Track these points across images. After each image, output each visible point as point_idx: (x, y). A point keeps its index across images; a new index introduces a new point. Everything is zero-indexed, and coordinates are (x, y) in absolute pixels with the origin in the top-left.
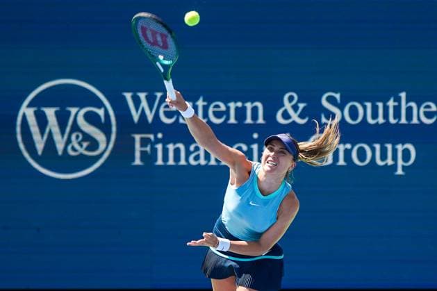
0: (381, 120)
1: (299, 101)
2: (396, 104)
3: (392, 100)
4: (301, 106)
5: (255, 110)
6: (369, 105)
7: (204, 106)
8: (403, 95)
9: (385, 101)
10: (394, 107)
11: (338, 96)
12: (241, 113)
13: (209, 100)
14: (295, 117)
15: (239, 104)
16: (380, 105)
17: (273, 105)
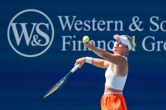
7: (95, 22)
15: (112, 22)
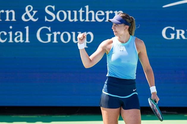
0: (76, 20)
1: (33, 10)
2: (84, 11)
3: (81, 9)
4: (35, 12)
5: (11, 14)
6: (69, 12)
8: (87, 7)
9: (78, 10)
10: (83, 13)
11: (53, 7)
15: (3, 11)
16: (75, 12)
17: (20, 12)
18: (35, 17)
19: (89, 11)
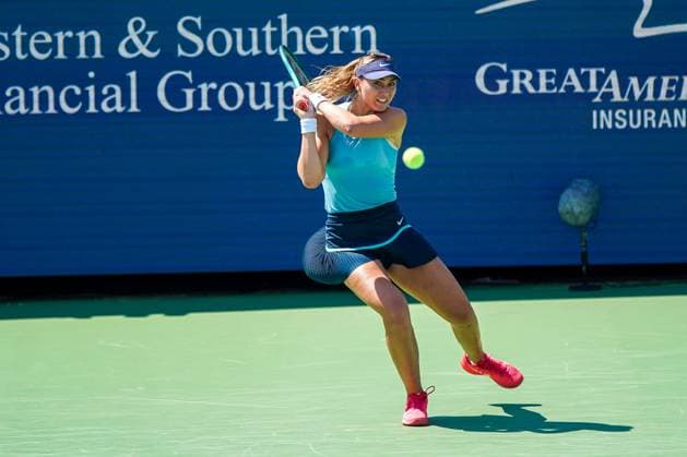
0: (255, 51)
1: (147, 29)
2: (275, 29)
3: (269, 24)
4: (151, 34)
5: (90, 40)
6: (239, 31)
7: (23, 37)
8: (284, 17)
9: (260, 26)
10: (272, 33)
11: (198, 21)
12: (71, 45)
13: (29, 29)
14: (143, 50)
15: (70, 34)
16: (254, 31)
17: (113, 35)
18: (151, 48)
19: (288, 28)
